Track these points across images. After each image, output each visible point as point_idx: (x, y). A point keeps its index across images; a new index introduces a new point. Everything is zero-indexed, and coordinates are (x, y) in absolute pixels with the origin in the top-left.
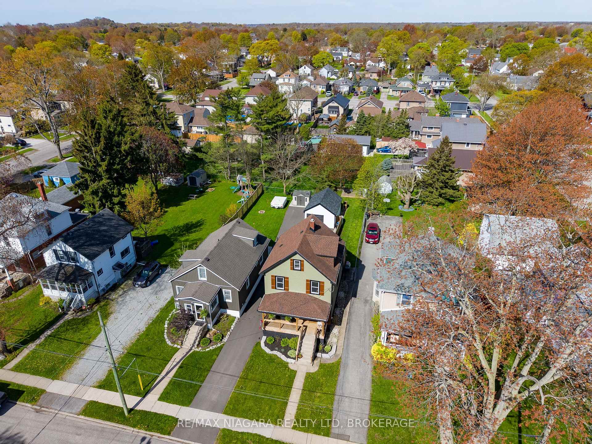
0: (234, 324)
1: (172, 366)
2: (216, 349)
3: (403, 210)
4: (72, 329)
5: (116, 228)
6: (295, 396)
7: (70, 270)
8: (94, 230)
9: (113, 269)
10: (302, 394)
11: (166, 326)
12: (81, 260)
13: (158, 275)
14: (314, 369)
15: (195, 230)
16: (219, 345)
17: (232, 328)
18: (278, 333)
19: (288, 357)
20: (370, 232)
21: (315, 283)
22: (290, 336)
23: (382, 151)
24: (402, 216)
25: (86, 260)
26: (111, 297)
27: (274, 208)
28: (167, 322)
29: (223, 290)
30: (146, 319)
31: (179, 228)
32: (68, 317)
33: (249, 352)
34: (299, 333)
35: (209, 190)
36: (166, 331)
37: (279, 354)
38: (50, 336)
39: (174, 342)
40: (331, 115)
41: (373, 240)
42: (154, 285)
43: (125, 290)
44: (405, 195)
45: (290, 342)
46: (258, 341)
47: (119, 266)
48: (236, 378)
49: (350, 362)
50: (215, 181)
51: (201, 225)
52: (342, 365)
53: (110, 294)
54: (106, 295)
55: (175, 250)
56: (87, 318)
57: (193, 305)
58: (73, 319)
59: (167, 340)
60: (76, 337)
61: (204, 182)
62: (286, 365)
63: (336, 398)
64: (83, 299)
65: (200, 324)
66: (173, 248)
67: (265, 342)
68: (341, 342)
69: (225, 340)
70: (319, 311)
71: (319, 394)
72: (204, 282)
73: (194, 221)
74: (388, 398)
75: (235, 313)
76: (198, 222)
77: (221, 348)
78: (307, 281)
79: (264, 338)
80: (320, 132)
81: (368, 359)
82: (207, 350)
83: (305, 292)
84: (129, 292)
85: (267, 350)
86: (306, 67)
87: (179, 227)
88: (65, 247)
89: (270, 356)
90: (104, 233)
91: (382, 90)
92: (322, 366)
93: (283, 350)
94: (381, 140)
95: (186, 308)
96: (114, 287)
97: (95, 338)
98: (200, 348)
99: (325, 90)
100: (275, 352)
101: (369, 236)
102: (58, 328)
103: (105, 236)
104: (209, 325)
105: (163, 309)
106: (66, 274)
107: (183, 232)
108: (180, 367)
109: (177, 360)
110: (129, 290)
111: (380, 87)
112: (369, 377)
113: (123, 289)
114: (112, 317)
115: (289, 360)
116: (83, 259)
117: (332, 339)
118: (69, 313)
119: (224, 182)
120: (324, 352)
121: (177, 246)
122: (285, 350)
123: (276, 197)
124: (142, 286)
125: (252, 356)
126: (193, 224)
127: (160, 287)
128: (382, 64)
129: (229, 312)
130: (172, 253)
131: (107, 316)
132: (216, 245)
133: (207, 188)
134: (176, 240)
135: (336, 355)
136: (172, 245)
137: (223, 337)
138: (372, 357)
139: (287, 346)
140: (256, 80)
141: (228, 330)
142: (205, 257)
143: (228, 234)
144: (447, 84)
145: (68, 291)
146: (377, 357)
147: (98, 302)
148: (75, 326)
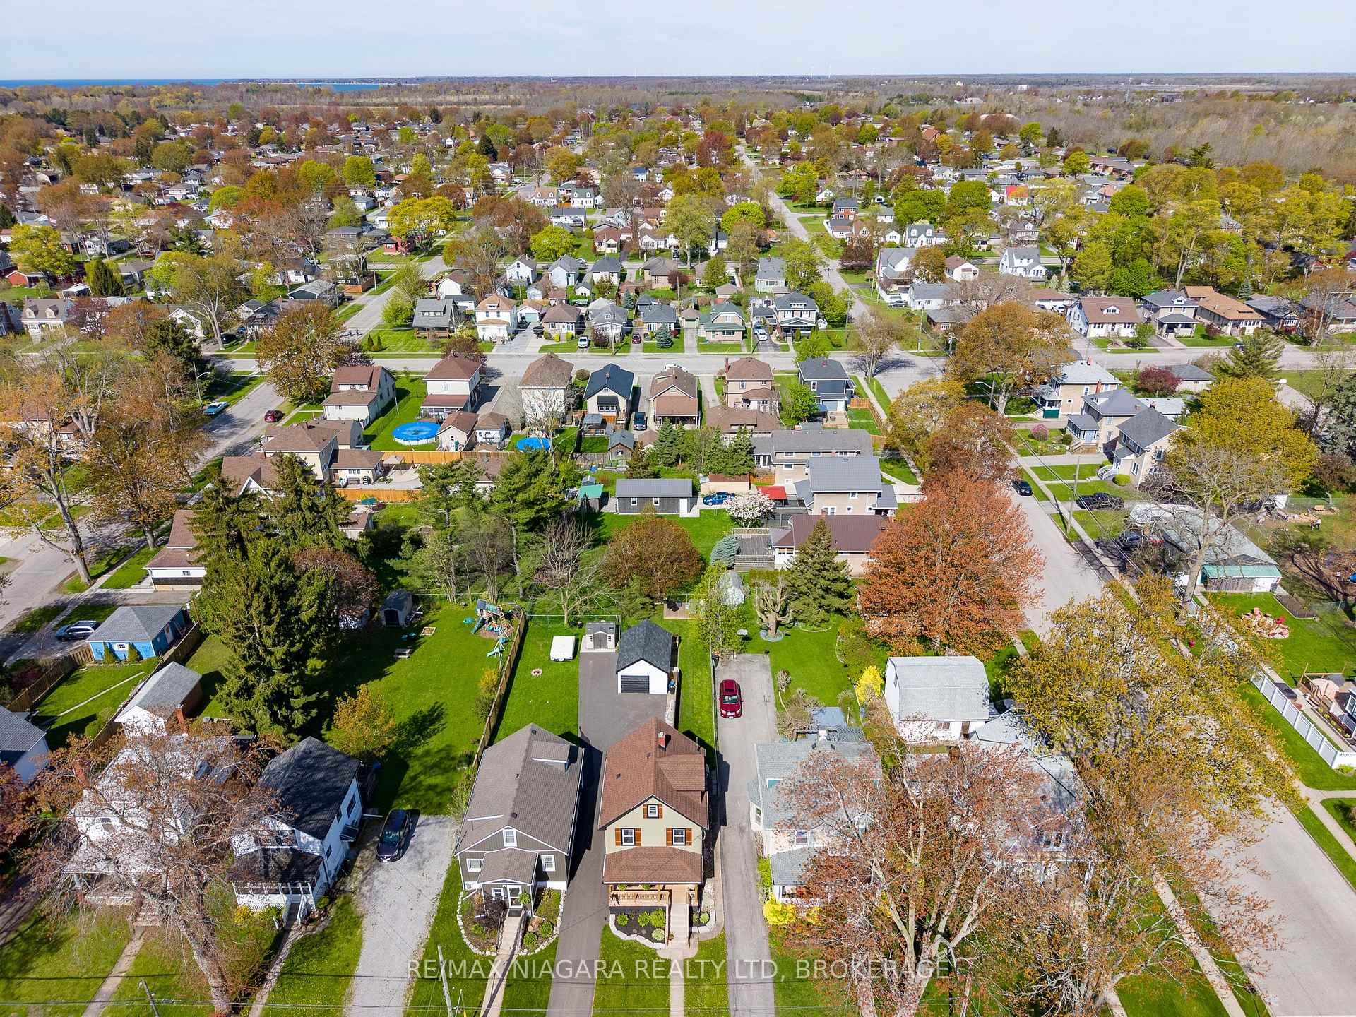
0: (562, 902)
1: (495, 987)
2: (548, 947)
3: (768, 639)
4: (313, 955)
5: (336, 770)
6: (677, 997)
7: (284, 859)
8: (307, 784)
9: (342, 839)
10: (685, 991)
11: (460, 923)
12: (302, 840)
13: (409, 835)
14: (692, 952)
15: (434, 730)
16: (551, 940)
17: (561, 910)
18: (632, 908)
19: (654, 941)
20: (726, 698)
21: (678, 831)
22: (650, 910)
23: (714, 503)
24: (767, 652)
25: (311, 839)
26: (347, 888)
27: (556, 660)
28: (459, 917)
29: (543, 857)
30: (423, 916)
31: (403, 727)
32: (295, 935)
33: (598, 943)
34: (665, 904)
35: (426, 632)
36: (463, 932)
37: (640, 939)
38: (283, 973)
39: (483, 949)
40: (605, 414)
41: (733, 714)
42: (410, 852)
43: (365, 869)
44: (768, 614)
45: (653, 918)
46: (605, 923)
47: (348, 831)
48: (591, 986)
49: (738, 933)
50: (429, 608)
51: (439, 716)
52: (727, 938)
53: (344, 883)
54: (338, 884)
55: (415, 778)
56: (326, 931)
57: (505, 888)
58: (305, 938)
59: (471, 947)
60: (326, 967)
61: (410, 614)
62: (653, 954)
63: (730, 987)
64: (312, 902)
65: (516, 913)
66: (411, 773)
67: (616, 924)
68: (720, 902)
69: (557, 930)
70: (690, 870)
71: (707, 988)
72: (513, 850)
73: (425, 710)
75: (559, 886)
76: (433, 710)
77: (555, 944)
78: (668, 829)
79: (612, 917)
80: (593, 459)
81: (760, 925)
82: (537, 951)
83: (665, 845)
84: (375, 873)
85: (622, 936)
86: (521, 264)
87: (401, 727)
88: (275, 825)
89: (629, 944)
90: (323, 785)
91: (684, 324)
92: (702, 945)
93: (644, 932)
94: (707, 479)
95: (493, 894)
96: (346, 868)
97: (356, 964)
98: (526, 951)
99: (573, 332)
100: (634, 937)
101: (724, 706)
102: (289, 957)
103: (327, 790)
104: (529, 912)
105: (443, 894)
106: (280, 868)
107: (413, 736)
108: (508, 986)
110: (372, 869)
111: (680, 319)
112: (766, 951)
113: (361, 868)
114: (366, 922)
115: (657, 946)
116: (304, 838)
117: (708, 902)
118: (294, 928)
119: (446, 607)
120: (700, 924)
121: (415, 767)
122: (648, 931)
123: (556, 639)
124: (393, 860)
125: (604, 949)
126: (425, 716)
127: (421, 853)
128: (672, 240)
129: (550, 884)
130: (413, 784)
131: (357, 922)
132: (516, 786)
133: (420, 628)
134: (409, 755)
135: (717, 925)
136: (406, 767)
137: (553, 926)
138: (766, 920)
139: (650, 924)
140: (426, 314)
141: (556, 914)
142: (509, 812)
143: (527, 760)
144: (805, 316)
145: (286, 892)
146: (772, 920)
147: (332, 900)
148: (315, 950)
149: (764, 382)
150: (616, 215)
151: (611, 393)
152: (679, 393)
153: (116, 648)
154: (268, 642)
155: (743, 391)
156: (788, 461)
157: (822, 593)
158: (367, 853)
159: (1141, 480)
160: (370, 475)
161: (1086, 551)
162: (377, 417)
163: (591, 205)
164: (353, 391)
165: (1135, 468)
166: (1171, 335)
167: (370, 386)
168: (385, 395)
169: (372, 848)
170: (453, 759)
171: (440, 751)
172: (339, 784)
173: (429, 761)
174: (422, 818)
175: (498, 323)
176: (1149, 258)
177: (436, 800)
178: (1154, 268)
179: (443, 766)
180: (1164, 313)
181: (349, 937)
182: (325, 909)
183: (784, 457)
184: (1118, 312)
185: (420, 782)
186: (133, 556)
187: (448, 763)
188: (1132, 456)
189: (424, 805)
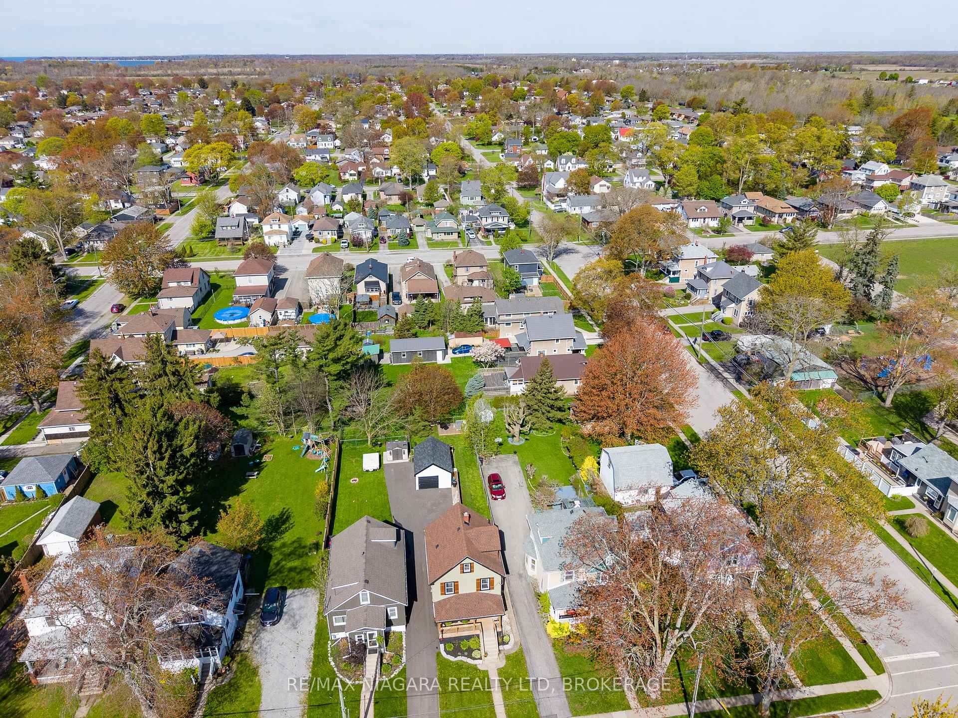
0: (404, 640)
1: (366, 705)
2: (400, 673)
3: (513, 444)
4: (226, 699)
5: (225, 563)
6: (497, 697)
7: (195, 632)
9: (235, 613)
11: (332, 664)
12: (208, 616)
13: (282, 605)
14: (502, 663)
15: (286, 528)
16: (401, 667)
17: (405, 645)
18: (455, 638)
19: (474, 659)
20: (494, 486)
21: (484, 580)
22: (468, 638)
23: (460, 352)
24: (515, 453)
25: (215, 615)
26: (243, 648)
27: (367, 471)
28: (330, 659)
29: (388, 609)
30: (303, 662)
31: (262, 528)
32: (209, 686)
33: (434, 665)
34: (478, 632)
35: (266, 458)
36: (335, 669)
37: (464, 659)
39: (352, 679)
40: (371, 294)
41: (500, 497)
42: (285, 617)
43: (253, 633)
44: (514, 427)
45: (472, 643)
46: (437, 651)
47: (238, 607)
48: (436, 696)
49: (531, 646)
50: (265, 441)
51: (288, 518)
52: (524, 651)
53: (240, 645)
54: (235, 646)
55: (278, 564)
56: (232, 681)
57: (365, 634)
58: (217, 688)
60: (237, 706)
61: (252, 446)
62: (475, 668)
64: (218, 661)
65: (374, 651)
66: (274, 561)
67: (445, 650)
68: (515, 628)
69: (404, 659)
70: (495, 607)
72: (368, 606)
73: (277, 514)
74: (575, 670)
75: (400, 628)
76: (282, 514)
77: (404, 670)
78: (477, 580)
79: (442, 646)
80: (367, 327)
81: (545, 639)
82: (392, 676)
83: (475, 591)
84: (262, 635)
85: (452, 658)
89: (457, 663)
91: (415, 229)
92: (508, 658)
93: (466, 654)
94: (453, 336)
95: (356, 639)
96: (238, 635)
97: (259, 702)
98: (384, 677)
99: (336, 237)
100: (459, 658)
101: (493, 492)
102: (207, 703)
104: (382, 649)
105: (315, 644)
106: (193, 638)
107: (271, 534)
108: (376, 703)
109: (368, 696)
110: (259, 632)
111: (412, 225)
112: (553, 656)
113: (250, 633)
114: (262, 671)
115: (476, 662)
116: (210, 615)
117: (507, 628)
118: (207, 682)
119: (277, 440)
120: (505, 643)
121: (276, 557)
122: (469, 653)
123: (365, 456)
124: (274, 624)
125: (439, 669)
126: (277, 519)
127: (294, 617)
128: (396, 170)
129: (394, 628)
130: (278, 568)
131: (255, 672)
132: (364, 561)
133: (261, 456)
134: (270, 548)
135: (515, 643)
136: (270, 557)
137: (401, 657)
138: (548, 635)
139: (469, 648)
140: (224, 228)
141: (402, 649)
142: (363, 579)
143: (367, 542)
144: (501, 220)
145: (199, 657)
146: (554, 635)
147: (233, 658)
148: (226, 696)
149: (481, 267)
150: (352, 153)
151: (374, 279)
152: (423, 277)
153: (25, 489)
154: (161, 473)
155: (467, 274)
156: (509, 320)
157: (549, 409)
158: (253, 622)
159: (740, 320)
160: (203, 347)
161: (712, 369)
162: (199, 305)
163: (332, 147)
164: (180, 286)
165: (736, 313)
166: (741, 225)
167: (192, 282)
168: (203, 288)
169: (256, 617)
170: (304, 547)
171: (294, 542)
172: (229, 573)
173: (286, 550)
174: (289, 592)
175: (280, 233)
176: (721, 175)
177: (297, 578)
178: (725, 181)
179: (297, 552)
180: (735, 210)
181: (250, 683)
182: (228, 665)
183: (505, 318)
184: (706, 210)
185: (283, 566)
186: (24, 419)
187: (302, 550)
188: (733, 305)
189: (289, 582)
